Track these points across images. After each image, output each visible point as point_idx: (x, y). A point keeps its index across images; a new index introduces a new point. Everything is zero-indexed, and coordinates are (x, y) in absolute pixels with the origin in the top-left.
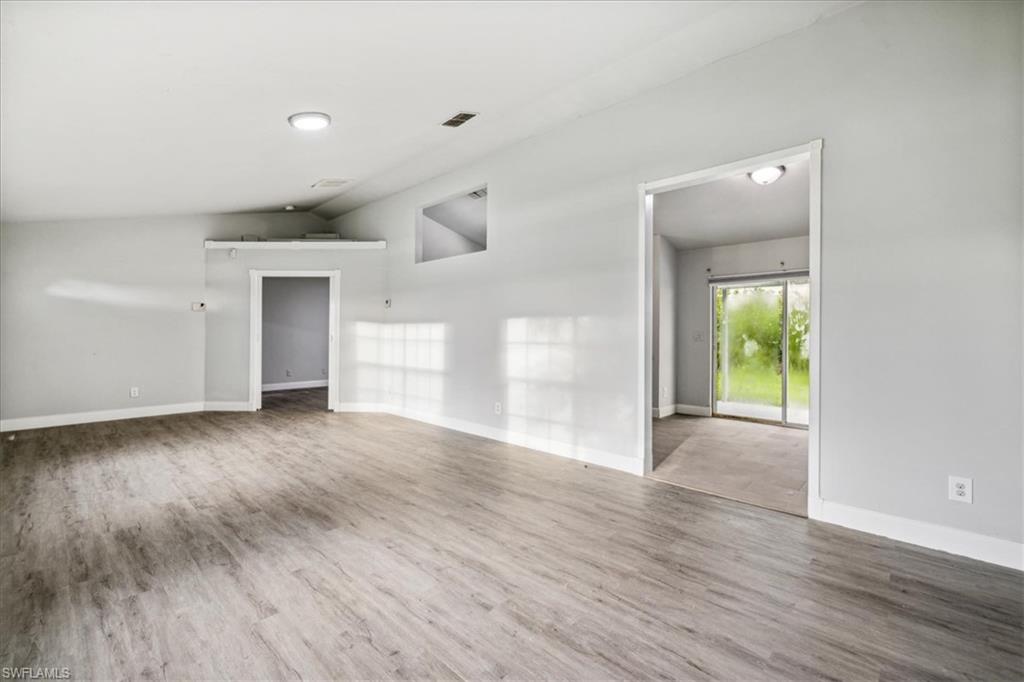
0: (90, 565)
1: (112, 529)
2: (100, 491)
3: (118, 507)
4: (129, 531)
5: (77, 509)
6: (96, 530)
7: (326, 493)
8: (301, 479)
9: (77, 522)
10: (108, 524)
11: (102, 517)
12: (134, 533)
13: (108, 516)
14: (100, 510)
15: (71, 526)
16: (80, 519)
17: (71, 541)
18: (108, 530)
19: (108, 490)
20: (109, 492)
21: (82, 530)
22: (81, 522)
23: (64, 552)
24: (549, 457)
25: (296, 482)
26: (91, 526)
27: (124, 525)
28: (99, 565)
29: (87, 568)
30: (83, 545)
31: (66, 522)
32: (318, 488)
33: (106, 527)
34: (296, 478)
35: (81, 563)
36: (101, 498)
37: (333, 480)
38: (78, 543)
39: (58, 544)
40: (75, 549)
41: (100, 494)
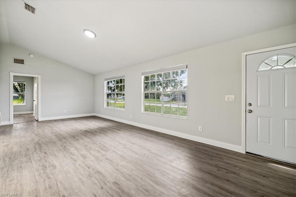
7: (85, 135)
8: (91, 139)
25: (93, 138)
32: (86, 137)
34: (92, 139)
37: (82, 139)
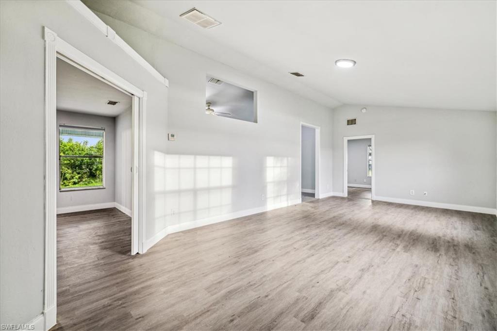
0: (452, 247)
1: (438, 254)
2: (431, 281)
3: (428, 264)
4: (432, 251)
5: (450, 274)
6: (445, 257)
9: (452, 266)
10: (439, 257)
11: (439, 262)
12: (431, 249)
13: (436, 261)
14: (439, 267)
15: (456, 265)
16: (451, 267)
17: (457, 258)
18: (440, 255)
19: (425, 279)
20: (426, 277)
21: (451, 260)
22: (450, 265)
23: (461, 255)
24: (281, 209)
26: (446, 260)
27: (433, 253)
28: (449, 246)
29: (453, 247)
30: (453, 254)
31: (458, 269)
33: (440, 256)
35: (455, 249)
36: (434, 274)
38: (454, 256)
39: (463, 259)
40: (456, 254)
41: (433, 279)
